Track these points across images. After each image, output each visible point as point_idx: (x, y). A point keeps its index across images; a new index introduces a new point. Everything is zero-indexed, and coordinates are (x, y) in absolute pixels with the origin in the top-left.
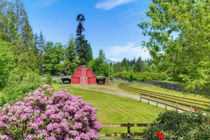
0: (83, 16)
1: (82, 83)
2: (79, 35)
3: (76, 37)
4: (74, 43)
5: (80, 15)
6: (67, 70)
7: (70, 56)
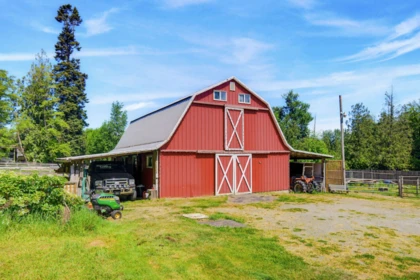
0: (75, 11)
1: (226, 189)
2: (63, 58)
3: (55, 63)
4: (47, 77)
5: (69, 7)
6: (28, 148)
7: (37, 109)
